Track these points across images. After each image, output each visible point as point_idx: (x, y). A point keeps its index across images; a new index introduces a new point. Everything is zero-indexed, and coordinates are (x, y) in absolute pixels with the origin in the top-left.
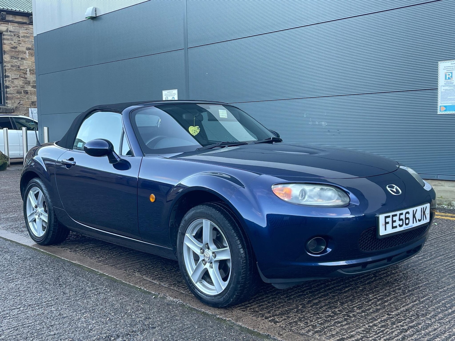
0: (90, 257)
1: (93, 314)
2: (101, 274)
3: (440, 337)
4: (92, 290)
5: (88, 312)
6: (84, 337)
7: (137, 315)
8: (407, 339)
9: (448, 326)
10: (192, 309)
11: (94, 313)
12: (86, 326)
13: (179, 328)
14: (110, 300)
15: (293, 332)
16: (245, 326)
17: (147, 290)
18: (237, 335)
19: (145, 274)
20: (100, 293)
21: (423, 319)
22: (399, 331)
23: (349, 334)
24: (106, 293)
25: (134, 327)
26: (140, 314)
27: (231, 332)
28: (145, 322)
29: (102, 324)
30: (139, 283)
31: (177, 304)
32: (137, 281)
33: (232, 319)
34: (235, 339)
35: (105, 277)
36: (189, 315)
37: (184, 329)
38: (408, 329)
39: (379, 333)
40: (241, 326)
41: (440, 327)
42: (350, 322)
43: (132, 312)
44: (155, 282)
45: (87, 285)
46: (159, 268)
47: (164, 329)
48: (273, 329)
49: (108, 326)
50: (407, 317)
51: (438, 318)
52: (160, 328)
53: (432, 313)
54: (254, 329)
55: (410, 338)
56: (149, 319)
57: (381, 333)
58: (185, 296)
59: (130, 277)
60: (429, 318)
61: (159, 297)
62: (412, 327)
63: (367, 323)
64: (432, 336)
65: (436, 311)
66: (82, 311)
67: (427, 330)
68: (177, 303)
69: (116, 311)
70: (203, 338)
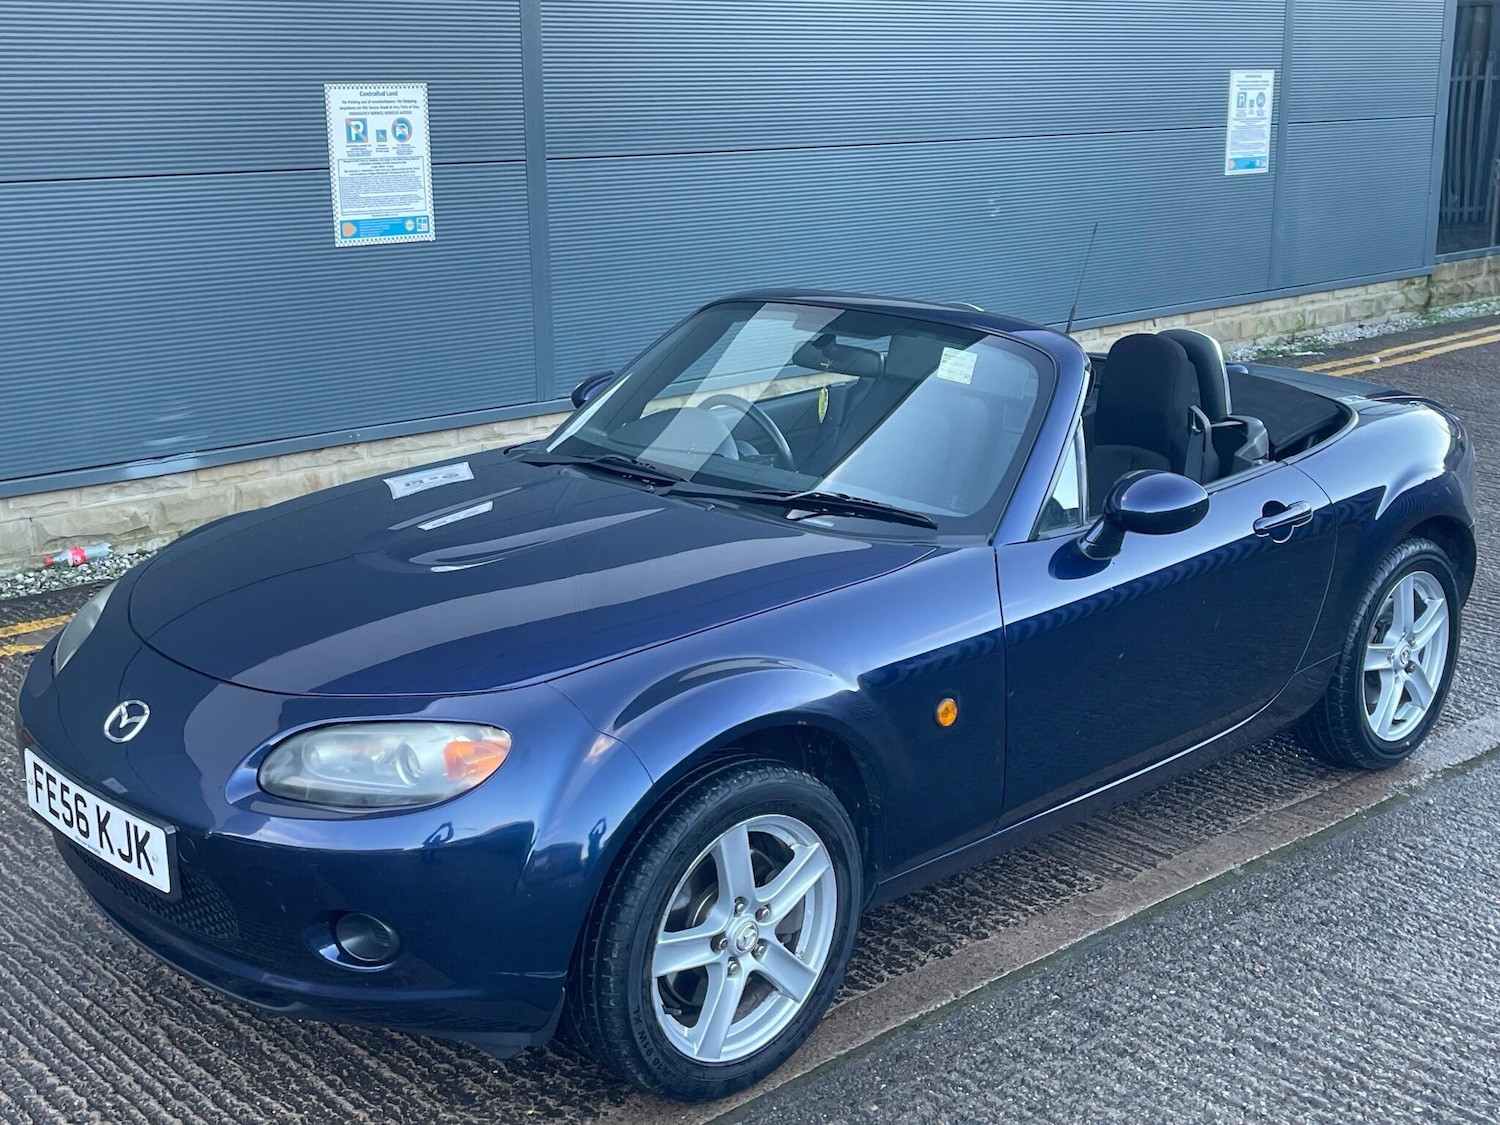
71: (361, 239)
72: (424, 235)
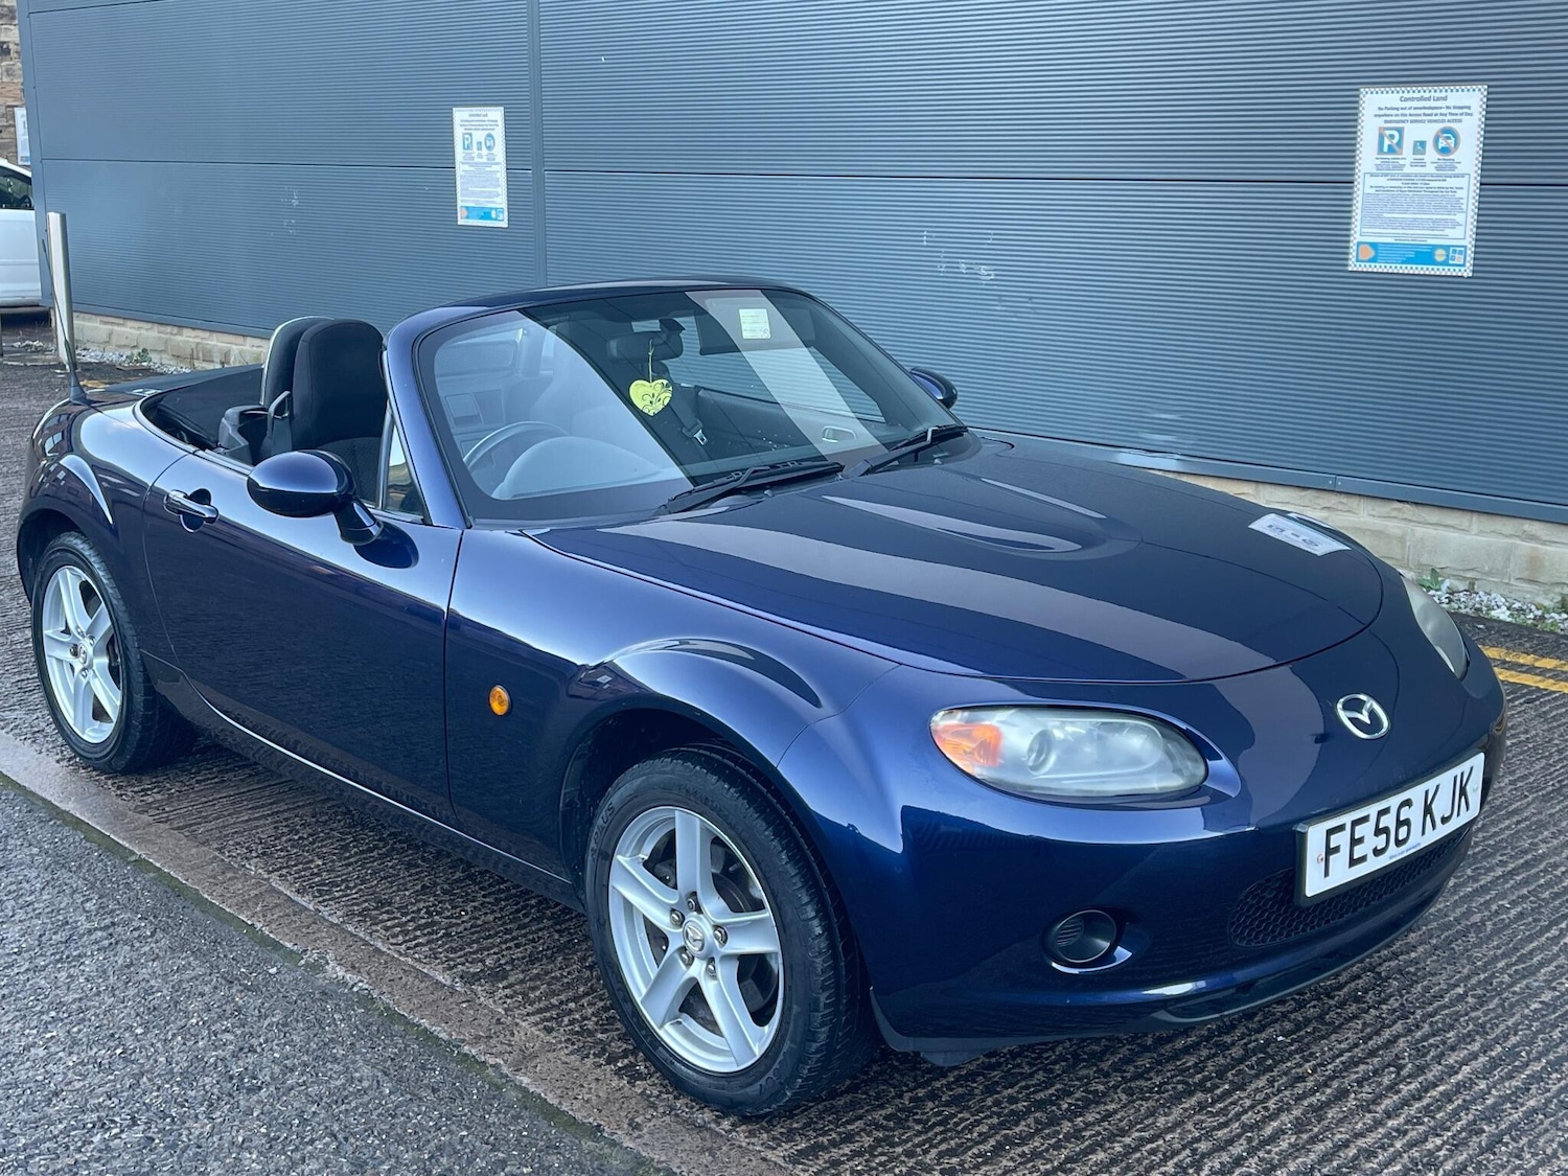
0: (119, 788)
1: (75, 1030)
2: (140, 861)
3: (1108, 1145)
4: (96, 929)
5: (62, 1020)
6: (26, 1123)
7: (214, 1038)
8: (1008, 1152)
9: (1151, 1103)
10: (392, 1016)
11: (82, 1026)
12: (45, 1078)
13: (334, 1094)
14: (144, 970)
15: (677, 1115)
16: (538, 1091)
17: (271, 935)
18: (505, 1125)
19: (281, 868)
20: (117, 943)
21: (1085, 1072)
22: (995, 1120)
23: (841, 1129)
24: (137, 945)
25: (195, 1084)
26: (227, 1031)
27: (489, 1114)
28: (234, 1067)
29: (97, 1070)
30: (250, 904)
31: (352, 993)
32: (247, 897)
33: (506, 1062)
34: (492, 1138)
35: (152, 875)
36: (379, 1038)
37: (346, 1097)
38: (1025, 1114)
39: (935, 1125)
40: (525, 1090)
41: (1125, 1106)
42: (864, 1081)
43: (201, 1023)
44: (303, 900)
45: (84, 908)
46: (332, 844)
47: (284, 1094)
48: (617, 1105)
49: (114, 1080)
50: (1042, 1063)
51: (1133, 1069)
52: (275, 1092)
53: (1121, 1051)
54: (560, 1103)
55: (1019, 1150)
56: (249, 1054)
57: (938, 1129)
58: (386, 963)
59: (229, 875)
60: (1106, 1069)
61: (303, 962)
62: (1040, 1105)
63: (911, 1085)
64: (1087, 1143)
65: (1139, 1041)
66: (44, 1017)
67: (1081, 1119)
68: (355, 989)
69: (153, 1016)
70: (398, 1135)
71: (1378, 265)
72: (1457, 269)
